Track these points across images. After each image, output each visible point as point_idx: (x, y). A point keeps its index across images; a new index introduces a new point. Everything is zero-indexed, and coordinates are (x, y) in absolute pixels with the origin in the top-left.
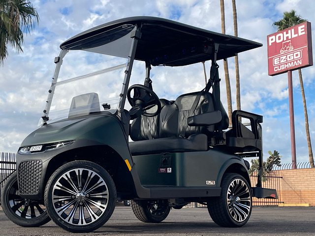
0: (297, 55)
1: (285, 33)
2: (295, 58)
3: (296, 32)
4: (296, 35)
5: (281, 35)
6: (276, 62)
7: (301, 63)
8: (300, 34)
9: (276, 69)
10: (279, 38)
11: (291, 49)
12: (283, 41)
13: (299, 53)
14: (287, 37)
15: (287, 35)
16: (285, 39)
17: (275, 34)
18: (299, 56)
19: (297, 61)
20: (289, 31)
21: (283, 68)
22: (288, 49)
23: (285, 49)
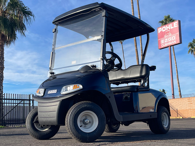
5: (165, 27)
8: (175, 27)
9: (162, 46)
12: (166, 31)
13: (174, 37)
16: (167, 30)
19: (173, 41)
21: (166, 45)
22: (169, 35)
23: (167, 35)
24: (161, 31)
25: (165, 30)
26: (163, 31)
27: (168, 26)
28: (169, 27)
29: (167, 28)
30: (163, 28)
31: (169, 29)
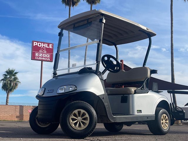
0: (48, 56)
1: (43, 44)
2: (47, 56)
3: (48, 46)
4: (48, 47)
5: (41, 43)
7: (49, 60)
8: (50, 47)
11: (45, 52)
12: (42, 47)
13: (49, 55)
14: (44, 46)
15: (44, 45)
17: (38, 42)
18: (49, 57)
19: (47, 58)
20: (45, 44)
21: (40, 58)
23: (42, 51)
28: (45, 45)
29: (43, 45)
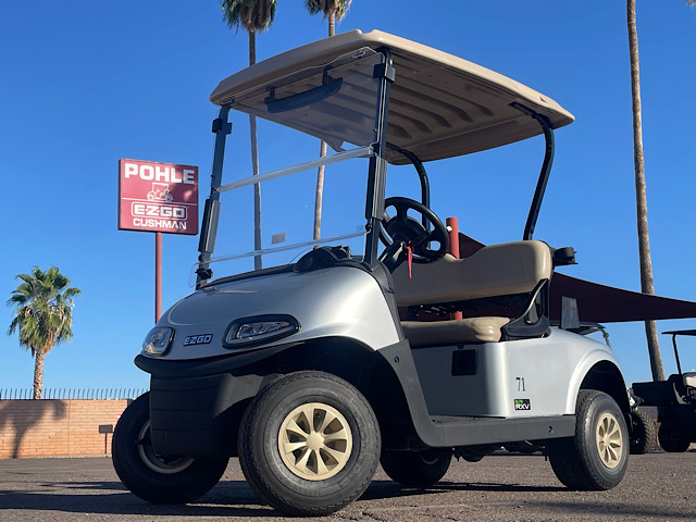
0: (179, 213)
4: (179, 181)
5: (151, 168)
6: (137, 209)
7: (185, 228)
9: (137, 222)
10: (147, 173)
11: (169, 198)
12: (154, 180)
13: (182, 210)
15: (162, 174)
16: (158, 179)
17: (140, 164)
18: (182, 216)
21: (150, 224)
23: (158, 195)
24: (135, 173)
25: (150, 178)
26: (143, 176)
27: (162, 170)
28: (166, 174)
29: (159, 174)
30: (143, 168)
31: (167, 180)
